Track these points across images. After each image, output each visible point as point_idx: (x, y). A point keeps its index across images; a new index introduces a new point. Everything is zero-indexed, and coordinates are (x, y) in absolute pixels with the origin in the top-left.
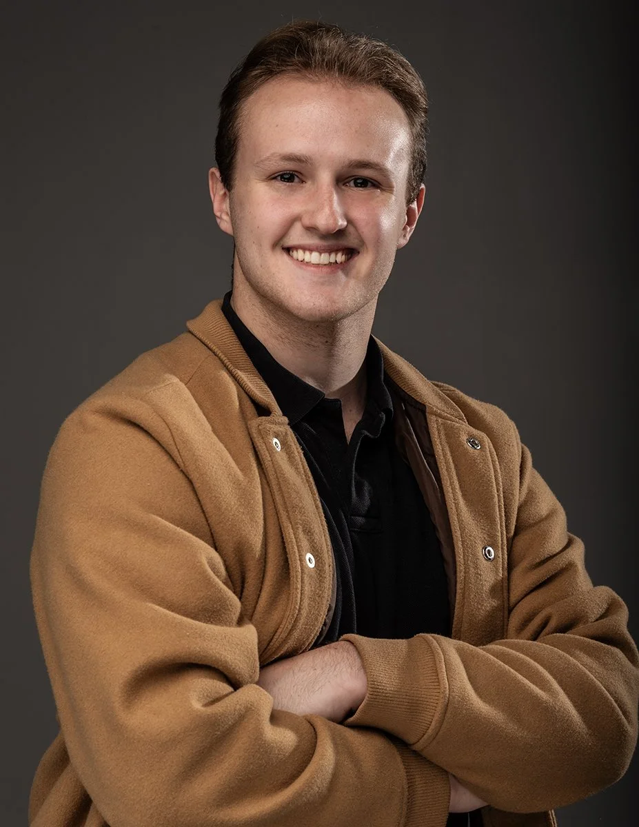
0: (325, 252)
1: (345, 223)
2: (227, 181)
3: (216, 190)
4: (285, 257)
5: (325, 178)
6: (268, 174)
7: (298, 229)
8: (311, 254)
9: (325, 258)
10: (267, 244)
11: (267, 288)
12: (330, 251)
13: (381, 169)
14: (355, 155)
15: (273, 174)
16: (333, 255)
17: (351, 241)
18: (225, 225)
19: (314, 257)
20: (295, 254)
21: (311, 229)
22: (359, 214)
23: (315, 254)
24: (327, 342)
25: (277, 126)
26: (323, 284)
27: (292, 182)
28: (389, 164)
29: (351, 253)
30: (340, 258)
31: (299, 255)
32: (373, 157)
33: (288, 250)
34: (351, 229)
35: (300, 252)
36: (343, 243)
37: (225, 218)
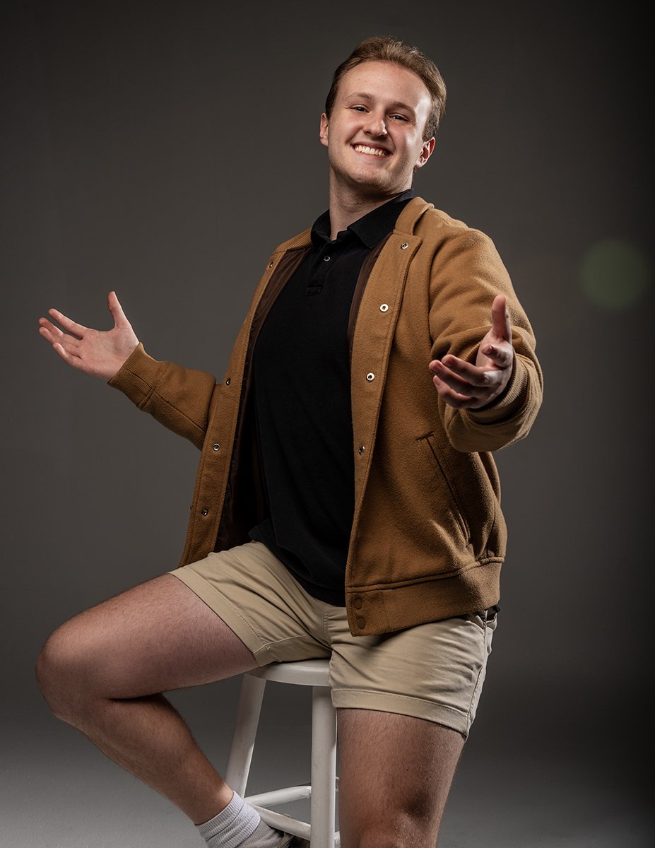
0: (373, 148)
1: (386, 133)
2: (329, 116)
3: (323, 124)
4: (352, 149)
5: (380, 108)
6: (350, 105)
7: (361, 133)
8: (365, 148)
9: (373, 151)
10: (343, 140)
11: (339, 165)
12: (377, 147)
13: (411, 110)
14: (398, 99)
15: (353, 105)
16: (377, 151)
17: (389, 146)
18: (324, 142)
19: (367, 150)
20: (357, 149)
21: (368, 133)
22: (394, 131)
23: (368, 148)
26: (370, 164)
27: (363, 111)
28: (416, 110)
29: (388, 153)
30: (381, 154)
31: (360, 148)
32: (408, 104)
33: (354, 146)
34: (389, 139)
35: (360, 147)
36: (384, 145)
37: (325, 137)
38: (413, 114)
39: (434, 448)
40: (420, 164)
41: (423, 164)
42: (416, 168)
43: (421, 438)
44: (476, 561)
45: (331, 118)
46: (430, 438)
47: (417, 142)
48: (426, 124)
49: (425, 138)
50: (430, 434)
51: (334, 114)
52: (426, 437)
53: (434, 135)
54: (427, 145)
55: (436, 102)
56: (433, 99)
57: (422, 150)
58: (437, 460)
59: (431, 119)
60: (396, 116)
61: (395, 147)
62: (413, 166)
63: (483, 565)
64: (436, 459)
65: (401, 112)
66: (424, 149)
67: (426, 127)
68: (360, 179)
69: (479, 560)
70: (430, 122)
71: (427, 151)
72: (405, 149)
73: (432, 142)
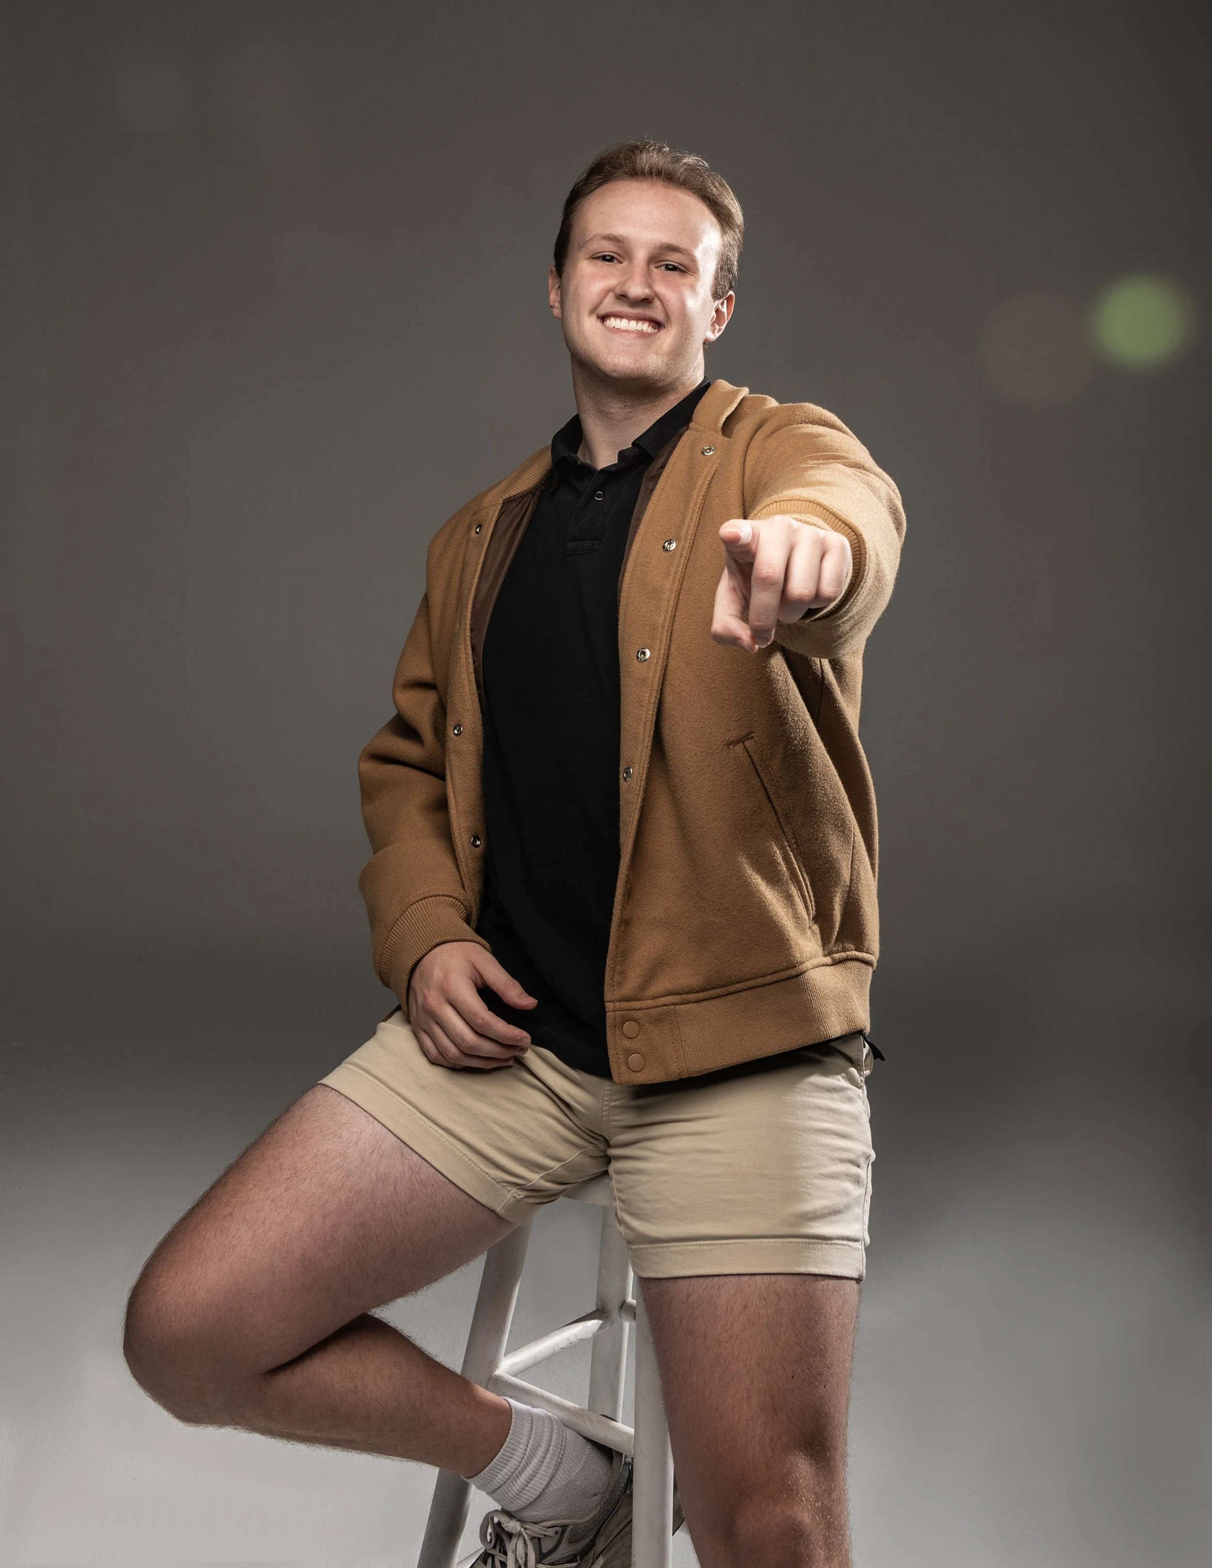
0: (633, 319)
1: (650, 294)
4: (599, 323)
5: (640, 256)
6: (591, 254)
7: (611, 298)
8: (621, 321)
9: (632, 325)
10: (584, 311)
11: (582, 351)
12: (638, 319)
13: (689, 254)
14: (665, 239)
15: (597, 253)
16: (640, 323)
17: (657, 313)
18: (556, 311)
19: (623, 324)
20: (608, 323)
21: (621, 296)
22: (662, 290)
23: (625, 321)
24: (626, 406)
25: (602, 213)
26: (629, 346)
27: (613, 262)
28: (698, 253)
29: (657, 325)
30: (645, 327)
31: (612, 322)
32: (682, 243)
33: (602, 319)
34: (657, 303)
35: (612, 319)
36: (649, 312)
37: (557, 305)
38: (693, 260)
39: (755, 759)
40: (713, 336)
41: (718, 335)
42: (706, 342)
43: (737, 742)
44: (825, 956)
45: (564, 275)
46: (747, 743)
47: (704, 304)
48: (717, 272)
49: (716, 296)
50: (748, 736)
51: (567, 269)
52: (741, 740)
53: (731, 288)
54: (722, 304)
55: (730, 234)
56: (724, 233)
57: (714, 313)
58: (761, 781)
59: (724, 265)
60: (667, 266)
61: (667, 316)
62: (701, 341)
63: (836, 963)
64: (759, 776)
65: (674, 258)
66: (718, 311)
67: (716, 278)
68: (615, 371)
69: (829, 954)
70: (722, 269)
71: (723, 313)
72: (684, 317)
73: (729, 299)
